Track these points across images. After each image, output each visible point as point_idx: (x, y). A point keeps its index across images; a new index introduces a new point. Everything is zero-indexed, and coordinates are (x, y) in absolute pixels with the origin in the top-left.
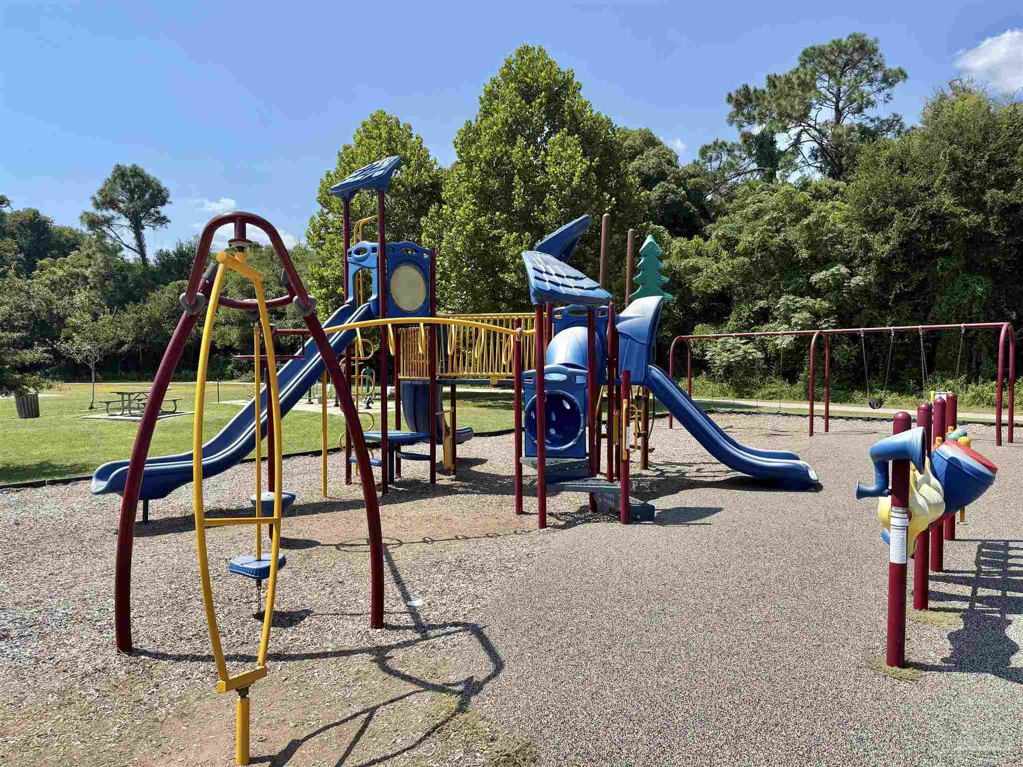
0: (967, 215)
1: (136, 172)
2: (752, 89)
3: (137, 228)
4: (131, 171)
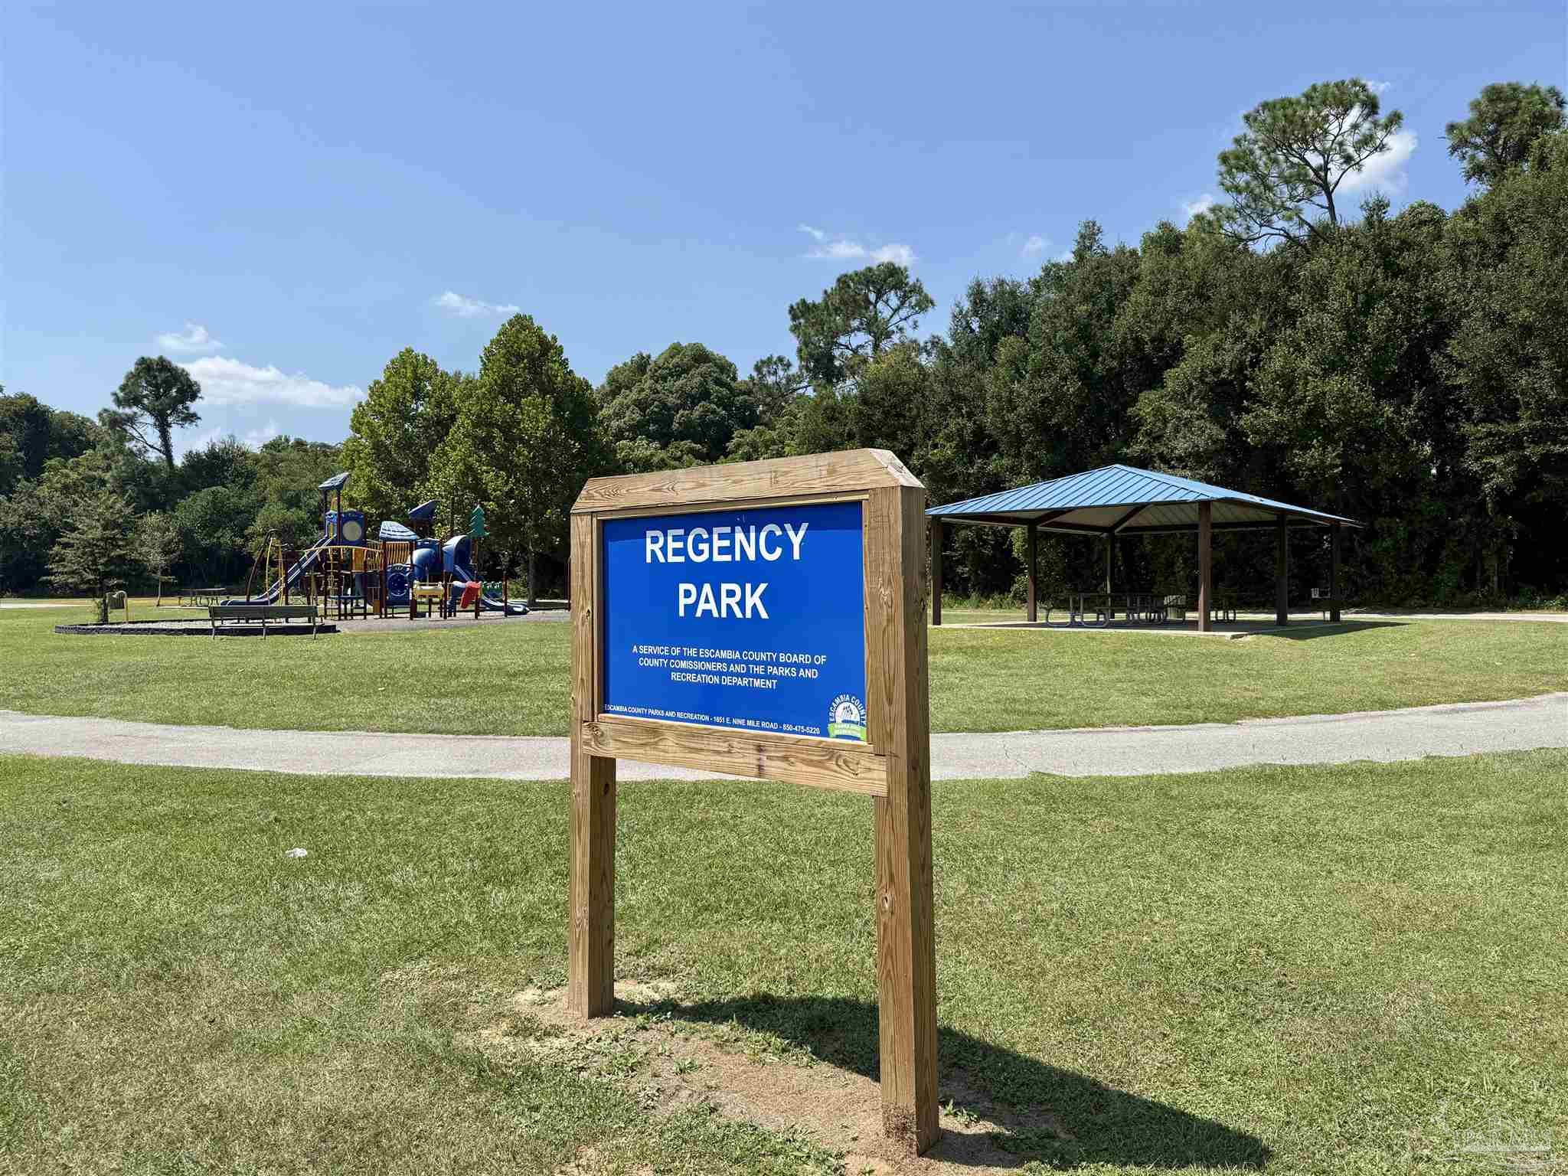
1: (163, 365)
2: (809, 302)
3: (163, 428)
4: (158, 364)
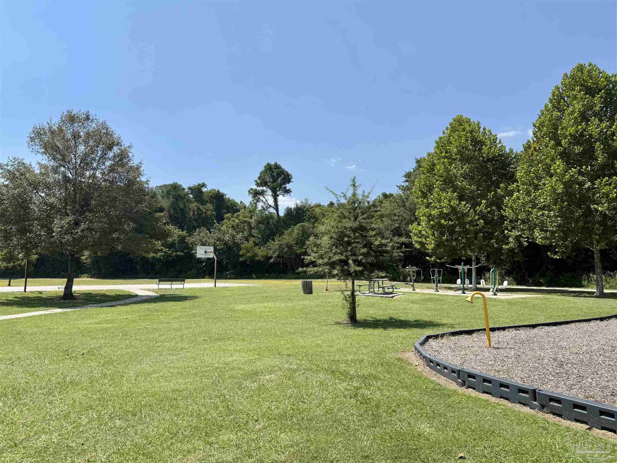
1: (277, 167)
3: (275, 197)
4: (274, 166)
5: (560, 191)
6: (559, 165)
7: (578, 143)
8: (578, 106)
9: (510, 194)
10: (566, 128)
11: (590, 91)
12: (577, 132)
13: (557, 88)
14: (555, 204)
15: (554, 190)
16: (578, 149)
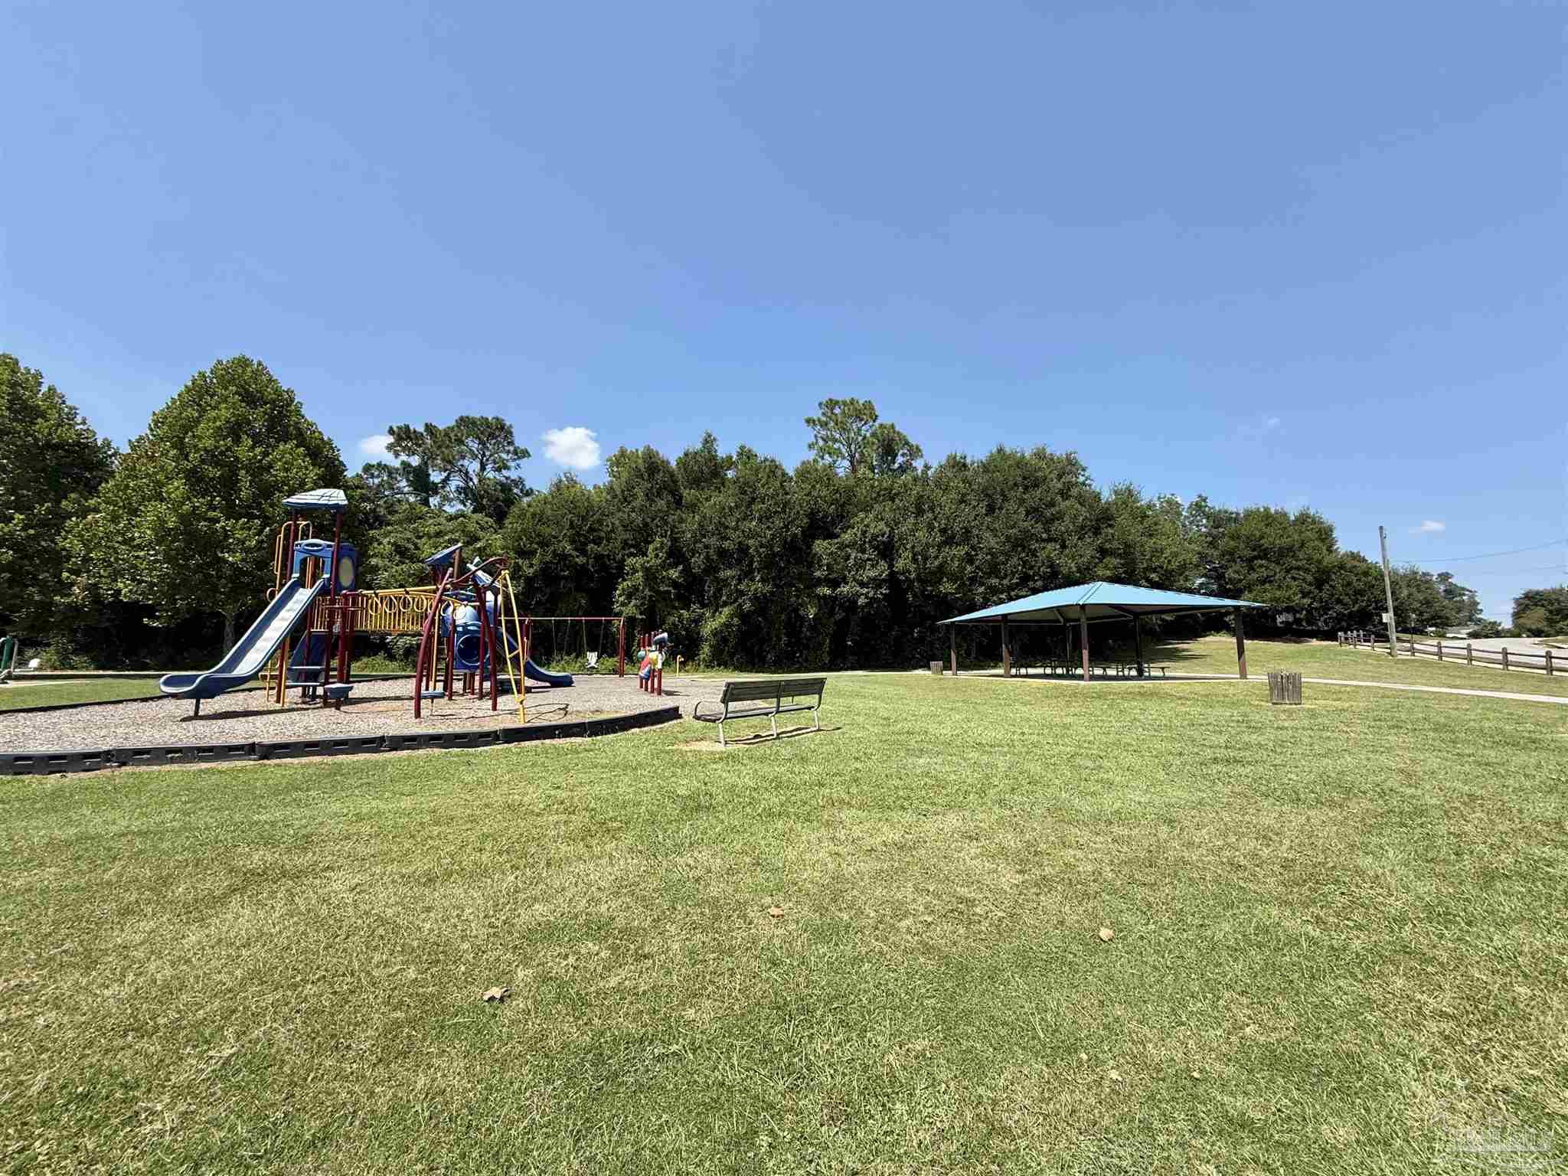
0: (578, 557)
2: (412, 428)
5: (171, 525)
6: (177, 487)
7: (217, 464)
8: (224, 413)
9: (83, 513)
10: (200, 438)
11: (251, 399)
12: (216, 448)
13: (202, 375)
14: (159, 543)
15: (162, 521)
16: (215, 472)
